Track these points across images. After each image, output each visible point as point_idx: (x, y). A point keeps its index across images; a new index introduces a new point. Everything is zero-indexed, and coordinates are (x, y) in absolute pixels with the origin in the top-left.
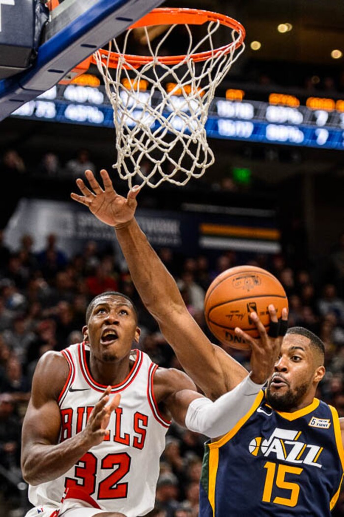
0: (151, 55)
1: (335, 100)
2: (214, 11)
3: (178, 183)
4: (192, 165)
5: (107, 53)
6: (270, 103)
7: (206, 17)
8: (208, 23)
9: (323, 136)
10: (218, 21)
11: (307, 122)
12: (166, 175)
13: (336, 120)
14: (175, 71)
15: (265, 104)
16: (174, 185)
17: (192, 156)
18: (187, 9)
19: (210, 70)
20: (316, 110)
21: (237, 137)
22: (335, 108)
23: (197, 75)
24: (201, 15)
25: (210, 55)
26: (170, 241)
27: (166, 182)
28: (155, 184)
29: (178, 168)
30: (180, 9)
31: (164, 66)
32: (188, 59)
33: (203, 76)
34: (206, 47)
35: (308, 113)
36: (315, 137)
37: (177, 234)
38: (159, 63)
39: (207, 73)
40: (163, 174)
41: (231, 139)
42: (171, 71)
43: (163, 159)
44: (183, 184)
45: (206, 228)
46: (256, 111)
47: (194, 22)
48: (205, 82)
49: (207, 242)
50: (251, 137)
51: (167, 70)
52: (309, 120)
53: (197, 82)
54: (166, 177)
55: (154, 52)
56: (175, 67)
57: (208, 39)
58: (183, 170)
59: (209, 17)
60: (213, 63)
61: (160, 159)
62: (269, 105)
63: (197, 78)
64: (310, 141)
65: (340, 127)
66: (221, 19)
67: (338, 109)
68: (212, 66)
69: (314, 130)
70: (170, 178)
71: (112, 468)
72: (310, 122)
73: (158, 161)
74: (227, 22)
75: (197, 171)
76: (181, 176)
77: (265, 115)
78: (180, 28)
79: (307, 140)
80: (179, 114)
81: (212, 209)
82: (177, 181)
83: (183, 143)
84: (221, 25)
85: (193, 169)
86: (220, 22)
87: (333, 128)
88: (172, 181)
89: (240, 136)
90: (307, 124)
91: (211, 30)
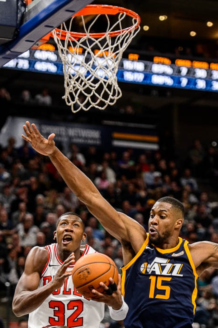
0: (85, 33)
1: (192, 61)
2: (122, 7)
3: (100, 108)
4: (108, 97)
5: (60, 31)
6: (154, 62)
7: (118, 10)
8: (119, 14)
9: (184, 82)
10: (125, 13)
11: (175, 73)
12: (93, 103)
13: (192, 73)
14: (100, 42)
15: (151, 63)
16: (98, 109)
17: (109, 92)
18: (107, 6)
20: (181, 67)
21: (135, 82)
22: (192, 66)
23: (112, 44)
24: (115, 9)
25: (120, 33)
26: (95, 142)
27: (93, 108)
28: (87, 108)
29: (100, 99)
30: (103, 6)
31: (93, 39)
32: (107, 35)
33: (115, 45)
34: (117, 28)
35: (176, 68)
36: (180, 82)
37: (99, 139)
38: (90, 37)
39: (118, 43)
40: (91, 102)
41: (131, 83)
42: (97, 42)
43: (92, 94)
44: (103, 108)
45: (116, 135)
46: (146, 67)
47: (111, 13)
48: (117, 48)
49: (116, 143)
50: (142, 82)
51: (94, 42)
52: (176, 72)
53: (112, 49)
54: (93, 104)
55: (87, 31)
56: (100, 40)
57: (119, 24)
58: (103, 100)
59: (120, 10)
60: (122, 37)
61: (90, 94)
62: (153, 63)
63: (112, 46)
64: (177, 85)
65: (194, 77)
66: (126, 12)
67: (194, 66)
68: (121, 39)
69: (179, 78)
70: (96, 105)
71: (74, 309)
72: (177, 74)
73: (89, 95)
74: (130, 13)
75: (112, 101)
76: (102, 104)
77: (151, 69)
78: (103, 16)
79: (175, 84)
80: (101, 67)
81: (120, 124)
82: (100, 106)
83: (104, 84)
84: (126, 16)
85: (109, 99)
86: (126, 14)
87: (190, 77)
88: (97, 107)
89: (136, 81)
90: (175, 75)
91: (120, 18)
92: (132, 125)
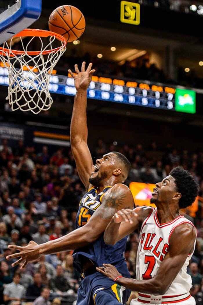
0: (23, 51)
1: (99, 77)
3: (34, 113)
4: (43, 105)
5: (2, 48)
6: (69, 77)
7: (49, 34)
8: (50, 37)
10: (55, 36)
12: (31, 108)
13: (99, 86)
14: (35, 59)
15: (66, 77)
16: (32, 113)
18: (39, 30)
19: (51, 59)
22: (98, 81)
23: (45, 61)
24: (47, 33)
25: (51, 51)
26: (19, 138)
27: (30, 111)
29: (37, 106)
30: (37, 30)
31: (30, 57)
32: (41, 53)
33: (48, 62)
34: (49, 48)
37: (23, 136)
38: (27, 55)
39: (50, 60)
40: (30, 107)
42: (33, 59)
43: (31, 101)
44: (36, 114)
45: (36, 133)
46: (60, 80)
47: (43, 36)
48: (49, 64)
49: (36, 140)
50: (57, 92)
51: (31, 59)
53: (45, 65)
54: (31, 109)
55: (25, 50)
56: (35, 58)
57: (50, 45)
58: (39, 107)
59: (50, 34)
60: (53, 55)
61: (29, 100)
63: (45, 63)
65: (100, 90)
66: (56, 36)
67: (100, 81)
68: (52, 57)
70: (32, 110)
73: (28, 101)
74: (58, 37)
75: (45, 107)
76: (37, 110)
77: (66, 82)
78: (37, 38)
81: (39, 124)
82: (34, 111)
84: (56, 39)
85: (43, 107)
86: (56, 37)
87: (98, 90)
88: (32, 111)
91: (51, 41)
92: (49, 126)
